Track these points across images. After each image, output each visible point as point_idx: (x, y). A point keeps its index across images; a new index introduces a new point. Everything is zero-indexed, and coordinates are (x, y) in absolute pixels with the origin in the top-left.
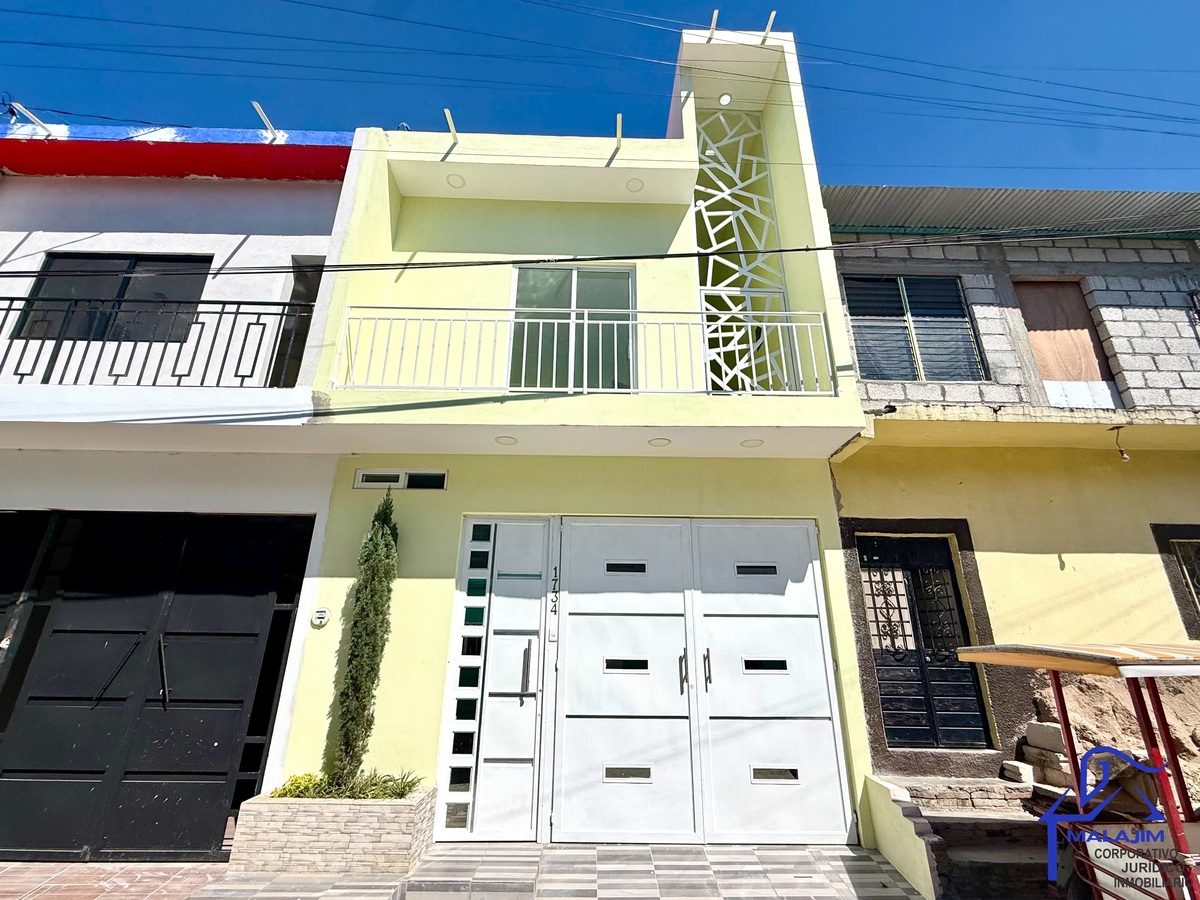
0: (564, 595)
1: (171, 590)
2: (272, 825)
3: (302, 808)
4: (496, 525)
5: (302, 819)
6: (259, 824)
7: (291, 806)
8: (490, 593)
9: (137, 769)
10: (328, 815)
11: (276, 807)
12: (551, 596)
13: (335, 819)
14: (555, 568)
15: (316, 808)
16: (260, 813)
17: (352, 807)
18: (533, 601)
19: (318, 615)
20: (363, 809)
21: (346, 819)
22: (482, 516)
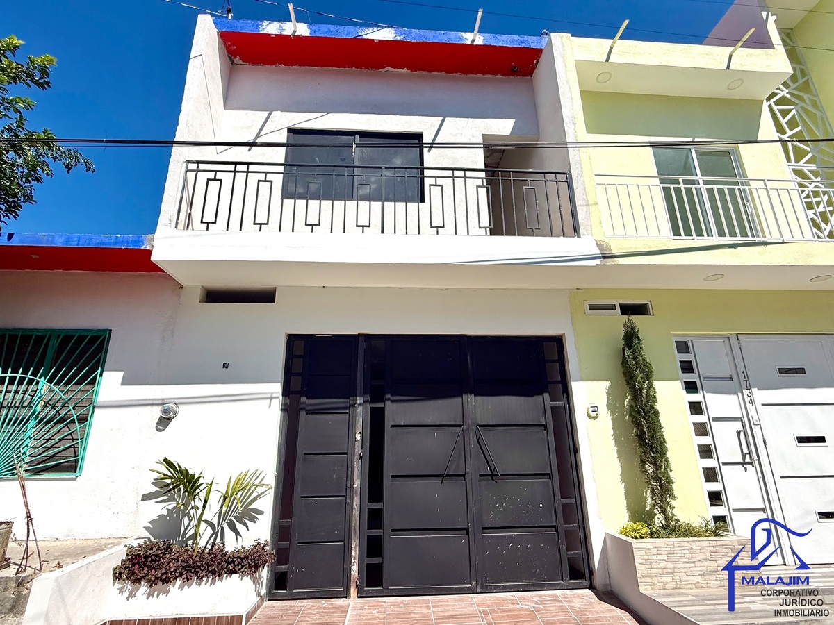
0: (755, 391)
1: (471, 393)
2: (660, 557)
3: (676, 545)
4: (692, 341)
5: (679, 552)
6: (650, 557)
7: (668, 543)
8: (703, 390)
9: (490, 526)
10: (697, 549)
11: (658, 545)
12: (746, 392)
13: (702, 551)
14: (743, 372)
15: (686, 544)
16: (648, 549)
17: (711, 542)
18: (732, 396)
19: (592, 409)
20: (718, 543)
21: (709, 551)
22: (681, 334)
